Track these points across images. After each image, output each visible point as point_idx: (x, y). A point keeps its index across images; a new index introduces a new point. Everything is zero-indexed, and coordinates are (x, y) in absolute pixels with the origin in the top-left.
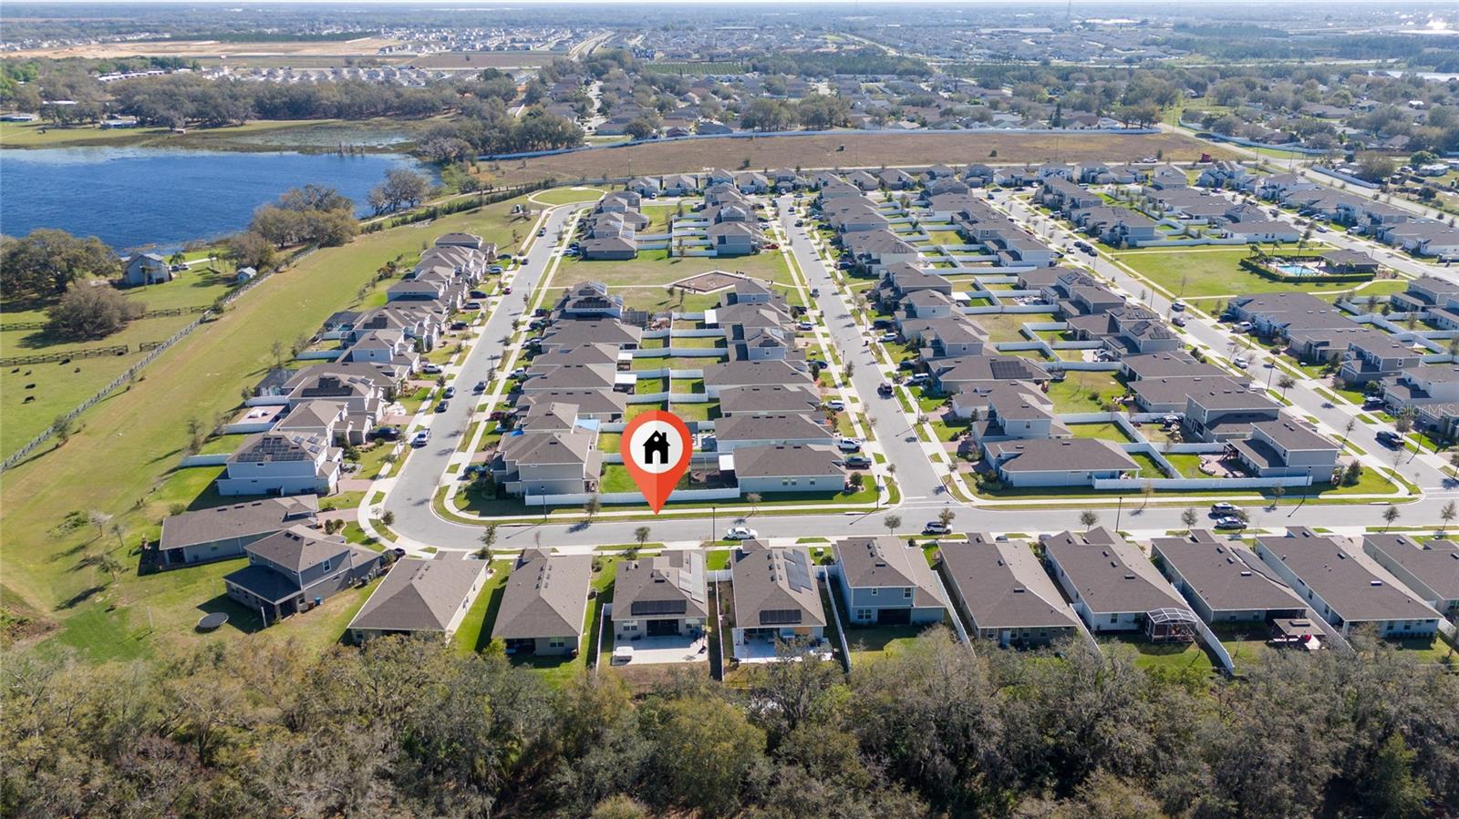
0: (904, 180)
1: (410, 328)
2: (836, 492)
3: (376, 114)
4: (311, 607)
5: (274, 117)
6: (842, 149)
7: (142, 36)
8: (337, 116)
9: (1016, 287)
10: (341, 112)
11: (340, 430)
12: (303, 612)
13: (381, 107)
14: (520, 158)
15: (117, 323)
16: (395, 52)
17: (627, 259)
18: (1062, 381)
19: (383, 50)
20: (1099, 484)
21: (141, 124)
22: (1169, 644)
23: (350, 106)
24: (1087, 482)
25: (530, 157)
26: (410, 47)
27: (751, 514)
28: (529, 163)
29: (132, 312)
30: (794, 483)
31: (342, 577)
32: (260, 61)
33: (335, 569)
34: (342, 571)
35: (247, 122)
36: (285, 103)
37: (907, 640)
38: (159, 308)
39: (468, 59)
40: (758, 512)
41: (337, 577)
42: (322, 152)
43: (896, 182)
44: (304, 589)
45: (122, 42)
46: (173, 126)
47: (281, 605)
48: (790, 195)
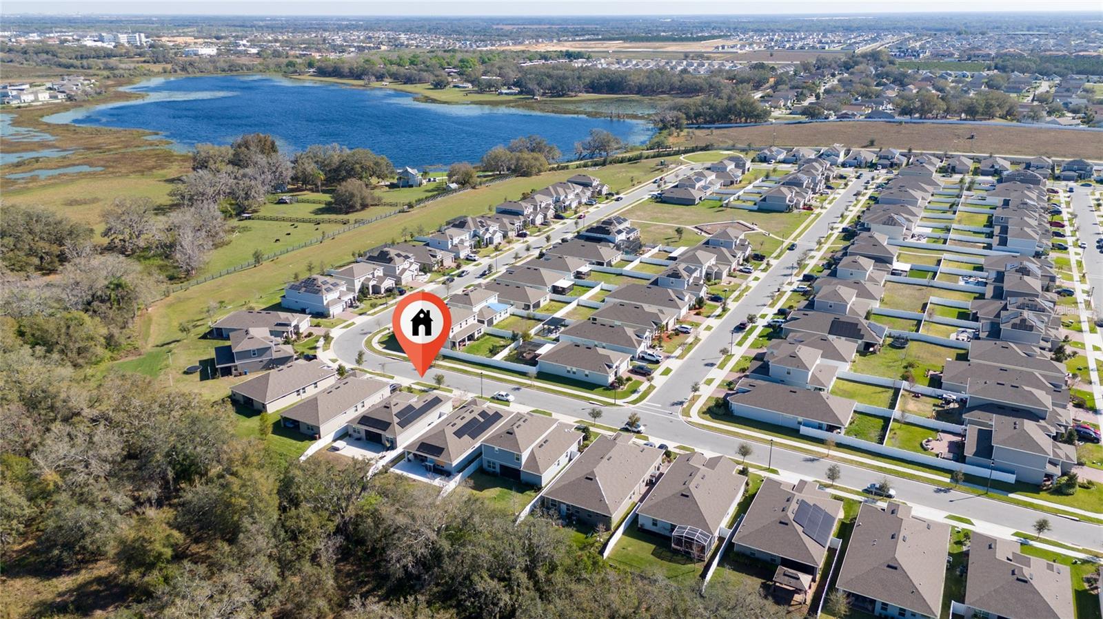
0: (997, 167)
1: (478, 231)
2: (599, 386)
3: (663, 93)
4: (241, 374)
5: (599, 92)
6: (972, 137)
7: (587, 37)
8: (638, 93)
9: (976, 269)
10: (641, 90)
11: (366, 283)
12: (235, 376)
13: (667, 87)
14: (709, 128)
15: (358, 206)
16: (726, 49)
17: (688, 205)
18: (904, 348)
19: (717, 48)
20: (804, 430)
21: (520, 93)
22: (683, 556)
23: (647, 86)
24: (795, 426)
25: (717, 128)
26: (739, 46)
27: (530, 386)
28: (716, 132)
29: (369, 201)
30: (574, 373)
31: (265, 362)
32: (633, 55)
33: (260, 356)
34: (265, 358)
35: (580, 94)
36: (606, 83)
37: (506, 490)
38: (388, 201)
39: (771, 55)
40: (534, 386)
41: (261, 361)
42: (601, 116)
43: (988, 169)
44: (237, 363)
45: (572, 41)
46: (534, 95)
47: (221, 368)
48: (884, 171)
